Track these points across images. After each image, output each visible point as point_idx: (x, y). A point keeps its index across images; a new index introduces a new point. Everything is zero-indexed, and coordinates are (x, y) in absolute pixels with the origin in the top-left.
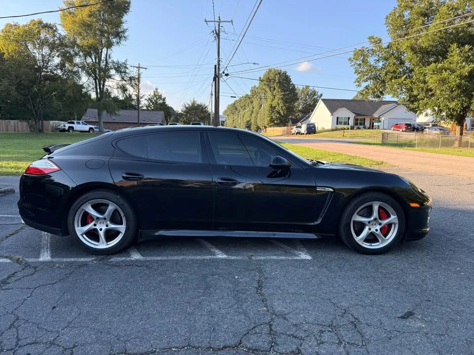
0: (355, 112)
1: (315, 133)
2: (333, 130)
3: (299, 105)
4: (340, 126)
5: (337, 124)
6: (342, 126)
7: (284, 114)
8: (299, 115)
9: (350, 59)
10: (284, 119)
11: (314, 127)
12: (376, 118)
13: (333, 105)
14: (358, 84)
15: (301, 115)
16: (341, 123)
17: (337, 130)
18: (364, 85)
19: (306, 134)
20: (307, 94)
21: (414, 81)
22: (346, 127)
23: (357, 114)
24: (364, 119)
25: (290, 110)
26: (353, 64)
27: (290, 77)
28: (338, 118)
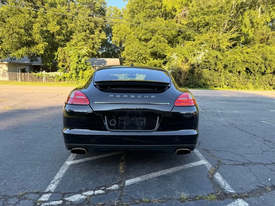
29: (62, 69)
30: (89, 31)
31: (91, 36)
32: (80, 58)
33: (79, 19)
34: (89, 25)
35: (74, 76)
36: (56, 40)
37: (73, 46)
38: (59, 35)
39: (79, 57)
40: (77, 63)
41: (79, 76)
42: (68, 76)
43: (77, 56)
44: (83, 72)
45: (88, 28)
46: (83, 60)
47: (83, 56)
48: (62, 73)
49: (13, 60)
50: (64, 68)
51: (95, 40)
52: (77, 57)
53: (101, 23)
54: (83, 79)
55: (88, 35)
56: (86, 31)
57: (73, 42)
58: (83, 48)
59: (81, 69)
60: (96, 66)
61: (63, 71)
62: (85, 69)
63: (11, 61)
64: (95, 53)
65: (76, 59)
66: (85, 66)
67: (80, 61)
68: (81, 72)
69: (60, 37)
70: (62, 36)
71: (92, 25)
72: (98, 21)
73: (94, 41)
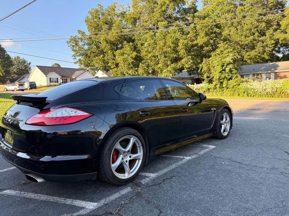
0: (60, 75)
1: (36, 88)
2: (48, 86)
3: (14, 69)
4: (52, 84)
5: (50, 82)
6: (54, 84)
7: (3, 75)
8: (14, 76)
9: (67, 42)
10: (3, 79)
11: (35, 84)
12: (74, 79)
13: (45, 70)
14: (74, 57)
15: (16, 76)
16: (53, 82)
17: (51, 86)
18: (78, 58)
19: (29, 89)
20: (19, 62)
21: (109, 58)
22: (56, 84)
23: (63, 76)
24: (67, 79)
25: (7, 72)
26: (69, 45)
27: (5, 49)
28: (50, 78)
29: (207, 80)
30: (258, 33)
31: (260, 39)
32: (225, 67)
33: (246, 23)
34: (258, 26)
35: (218, 86)
36: (204, 52)
37: (219, 55)
38: (207, 46)
39: (223, 66)
40: (220, 72)
41: (223, 86)
42: (212, 87)
43: (220, 64)
44: (227, 82)
45: (257, 30)
46: (227, 69)
47: (228, 64)
48: (207, 85)
49: (174, 75)
50: (209, 79)
51: (266, 42)
52: (220, 67)
53: (277, 20)
54: (228, 90)
55: (257, 38)
56: (254, 34)
57: (218, 51)
58: (228, 56)
59: (225, 79)
60: (262, 73)
61: (208, 82)
62: (231, 79)
63: (173, 77)
64: (266, 57)
65: (219, 69)
66: (230, 75)
67: (225, 70)
68: (225, 82)
69: (208, 48)
70: (210, 46)
71: (263, 25)
72: (271, 19)
73: (265, 44)
